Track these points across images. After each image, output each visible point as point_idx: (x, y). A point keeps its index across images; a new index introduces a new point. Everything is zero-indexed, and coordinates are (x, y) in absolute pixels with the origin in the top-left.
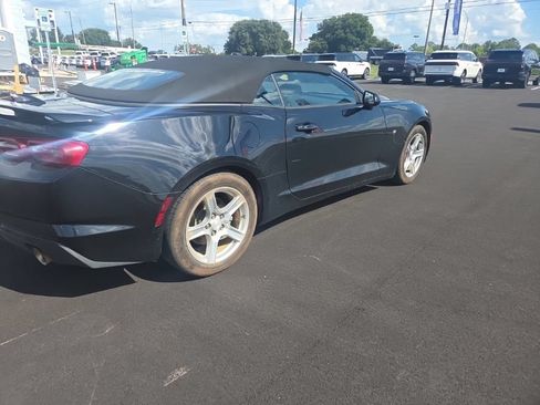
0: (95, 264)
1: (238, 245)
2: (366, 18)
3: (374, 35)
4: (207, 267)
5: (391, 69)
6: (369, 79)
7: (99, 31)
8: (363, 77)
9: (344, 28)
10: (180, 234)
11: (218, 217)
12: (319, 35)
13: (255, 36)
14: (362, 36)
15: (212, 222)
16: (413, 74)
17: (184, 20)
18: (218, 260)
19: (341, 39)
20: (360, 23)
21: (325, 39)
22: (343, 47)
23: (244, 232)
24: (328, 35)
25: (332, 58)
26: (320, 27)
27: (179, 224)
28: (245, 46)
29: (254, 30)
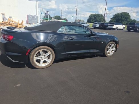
0: (14, 61)
1: (48, 63)
2: (129, 14)
3: (131, 18)
4: (39, 67)
5: (131, 28)
6: (124, 30)
7: (58, 16)
8: (122, 29)
9: (121, 16)
10: (32, 58)
11: (43, 56)
12: (113, 18)
13: (95, 18)
14: (127, 18)
15: (42, 57)
16: (138, 29)
17: (76, 14)
18: (42, 66)
19: (120, 19)
20: (126, 15)
21: (115, 19)
22: (120, 21)
23: (50, 61)
24: (116, 18)
25: (113, 24)
26: (114, 16)
27: (32, 55)
28: (92, 20)
29: (96, 16)
